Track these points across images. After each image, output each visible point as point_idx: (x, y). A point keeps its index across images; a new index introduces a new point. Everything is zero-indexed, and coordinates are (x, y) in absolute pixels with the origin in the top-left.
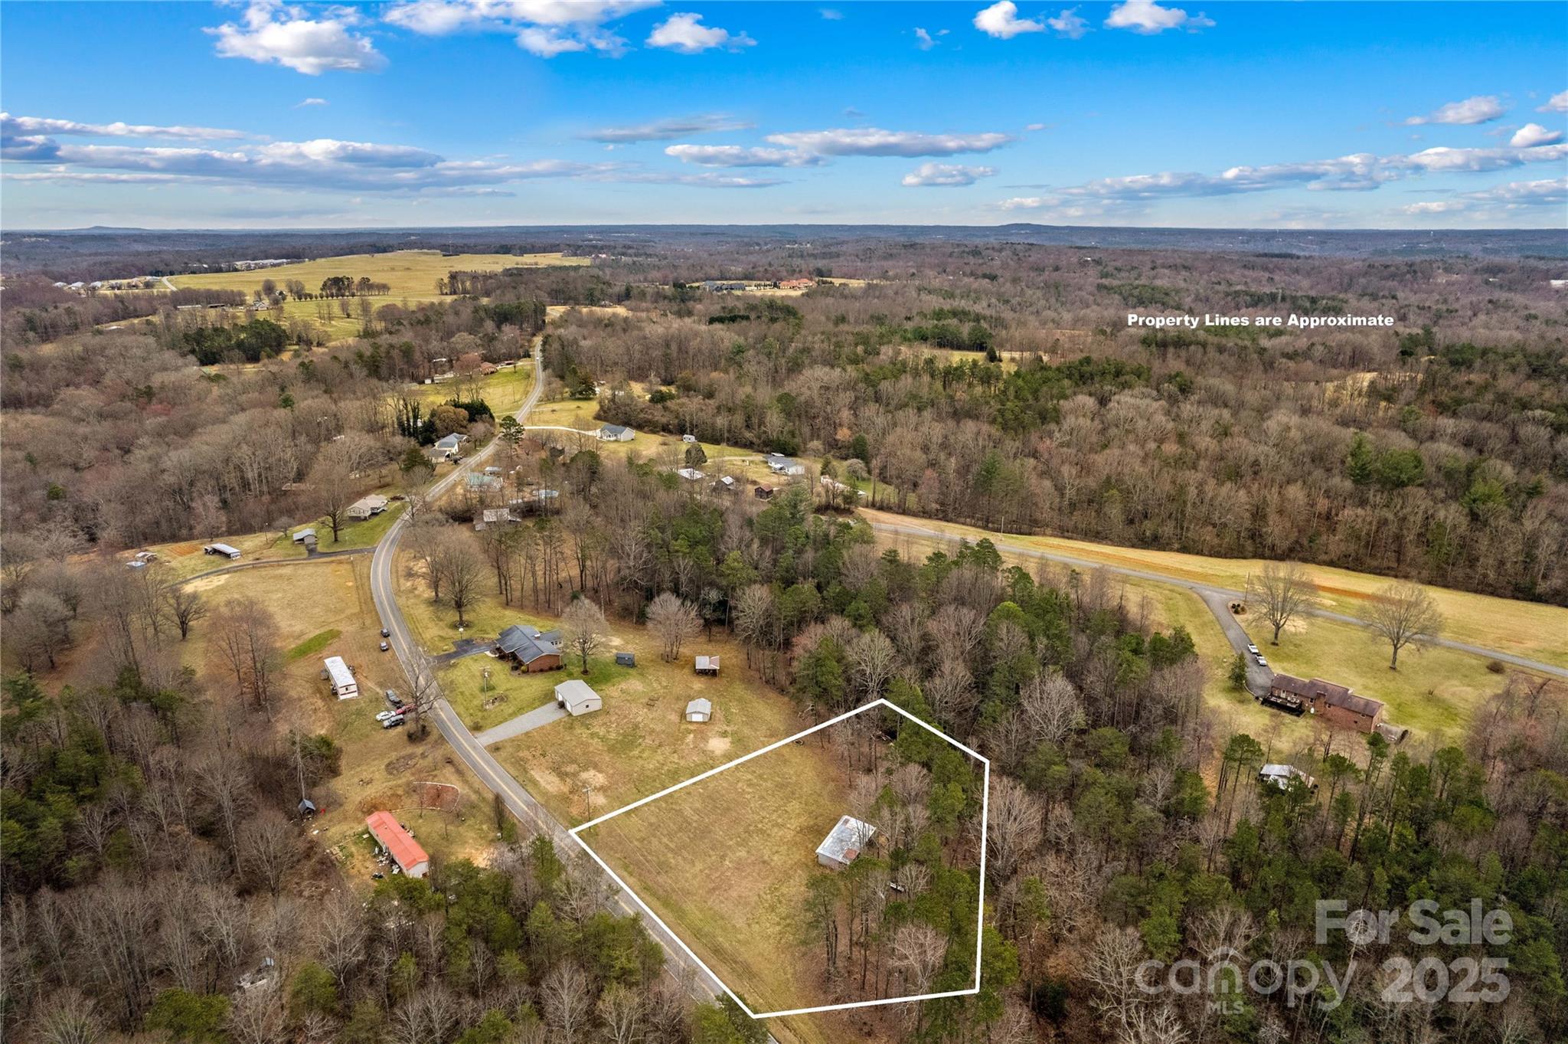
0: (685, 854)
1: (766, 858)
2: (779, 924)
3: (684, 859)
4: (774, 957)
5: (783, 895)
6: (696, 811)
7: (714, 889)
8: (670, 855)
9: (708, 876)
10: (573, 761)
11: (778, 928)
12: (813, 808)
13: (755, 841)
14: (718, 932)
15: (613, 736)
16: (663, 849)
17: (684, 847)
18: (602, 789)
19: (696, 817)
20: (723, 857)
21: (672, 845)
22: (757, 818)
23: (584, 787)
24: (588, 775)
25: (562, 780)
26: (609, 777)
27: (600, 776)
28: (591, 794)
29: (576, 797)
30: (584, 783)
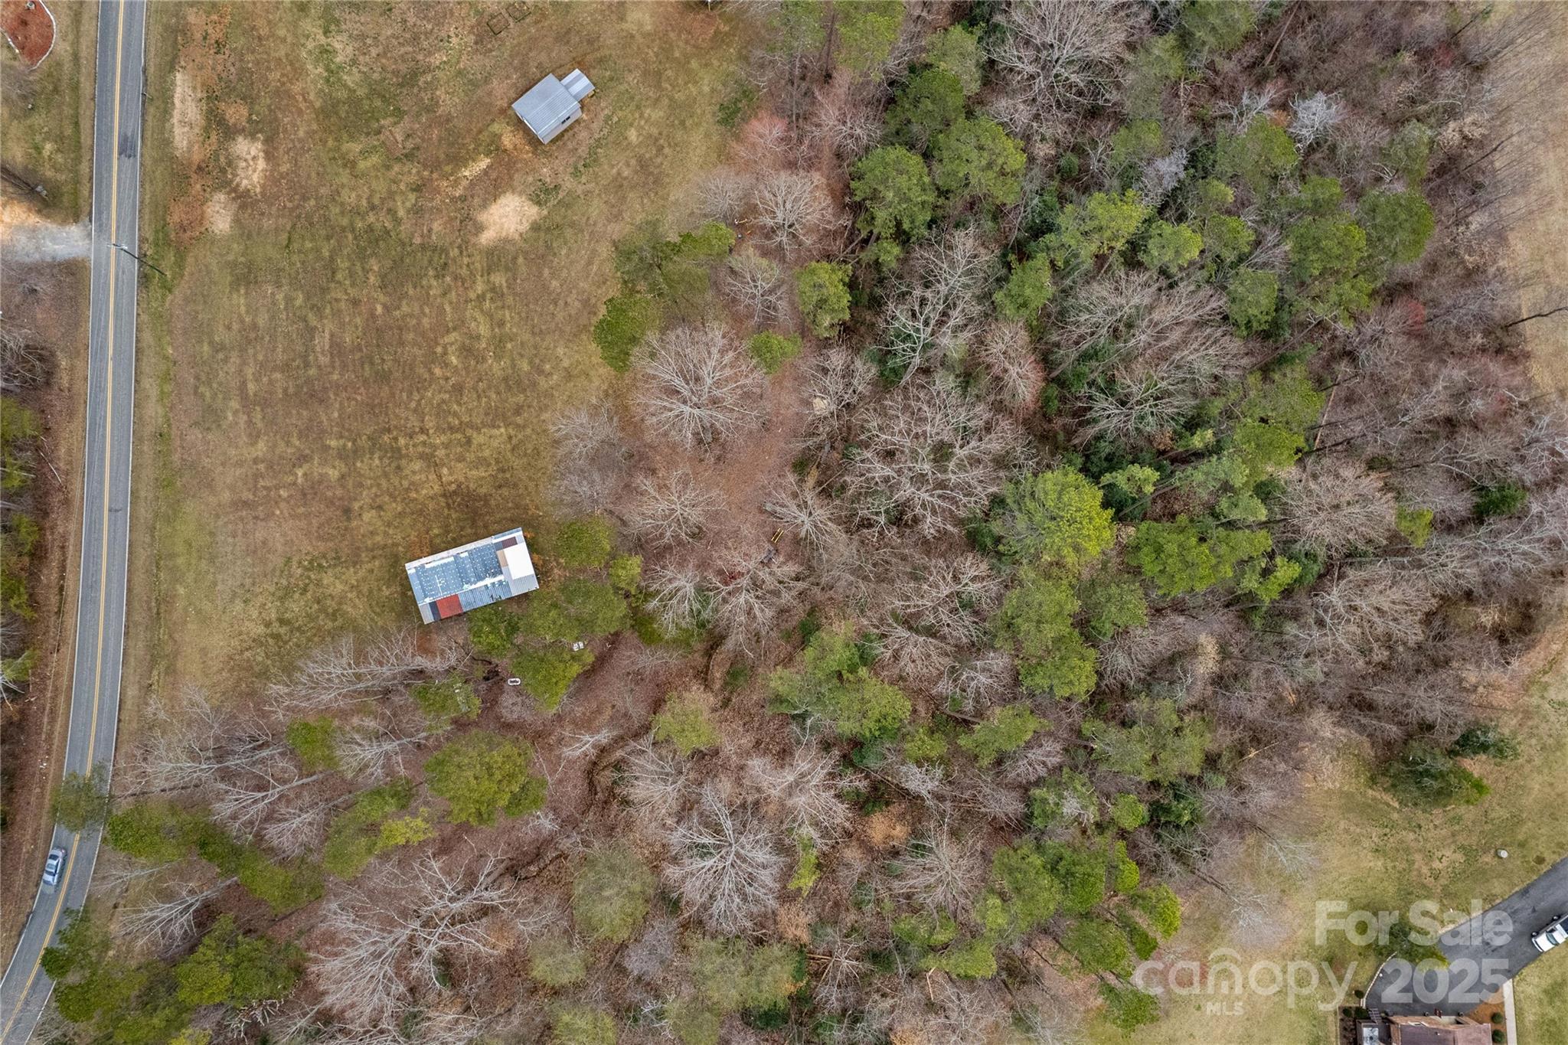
0: (258, 416)
1: (356, 506)
2: (268, 625)
3: (250, 423)
4: (215, 666)
5: (319, 584)
6: (337, 348)
7: (246, 504)
8: (234, 404)
9: (257, 476)
10: (249, 99)
11: (261, 630)
12: (517, 463)
13: (370, 465)
14: (190, 577)
15: (351, 79)
16: (234, 383)
17: (265, 403)
18: (243, 199)
19: (324, 360)
20: (303, 459)
21: (251, 387)
22: (414, 422)
23: (223, 171)
24: (248, 151)
25: (207, 130)
26: (273, 179)
27: (261, 164)
28: (221, 197)
29: (198, 186)
30: (230, 163)
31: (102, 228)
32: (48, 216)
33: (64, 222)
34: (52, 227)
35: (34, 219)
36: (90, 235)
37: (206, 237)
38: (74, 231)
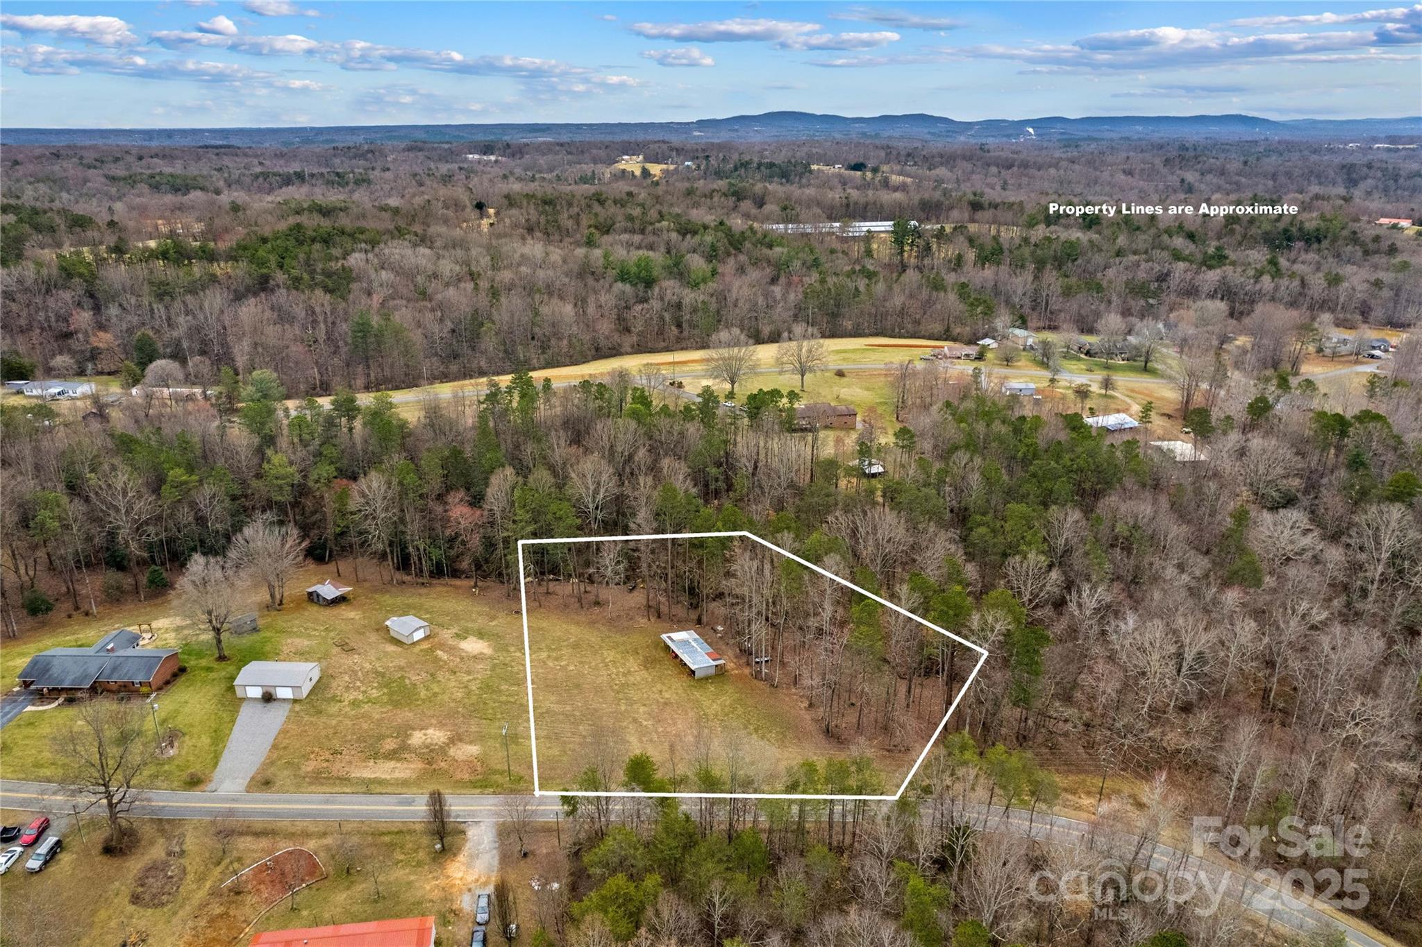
10: (380, 737)
18: (456, 740)
23: (432, 751)
24: (417, 738)
25: (398, 760)
26: (441, 725)
27: (430, 731)
28: (452, 752)
29: (442, 764)
30: (427, 747)
31: (472, 814)
32: (459, 849)
33: (465, 840)
34: (468, 845)
35: (461, 858)
36: (476, 822)
37: (482, 760)
38: (471, 832)
